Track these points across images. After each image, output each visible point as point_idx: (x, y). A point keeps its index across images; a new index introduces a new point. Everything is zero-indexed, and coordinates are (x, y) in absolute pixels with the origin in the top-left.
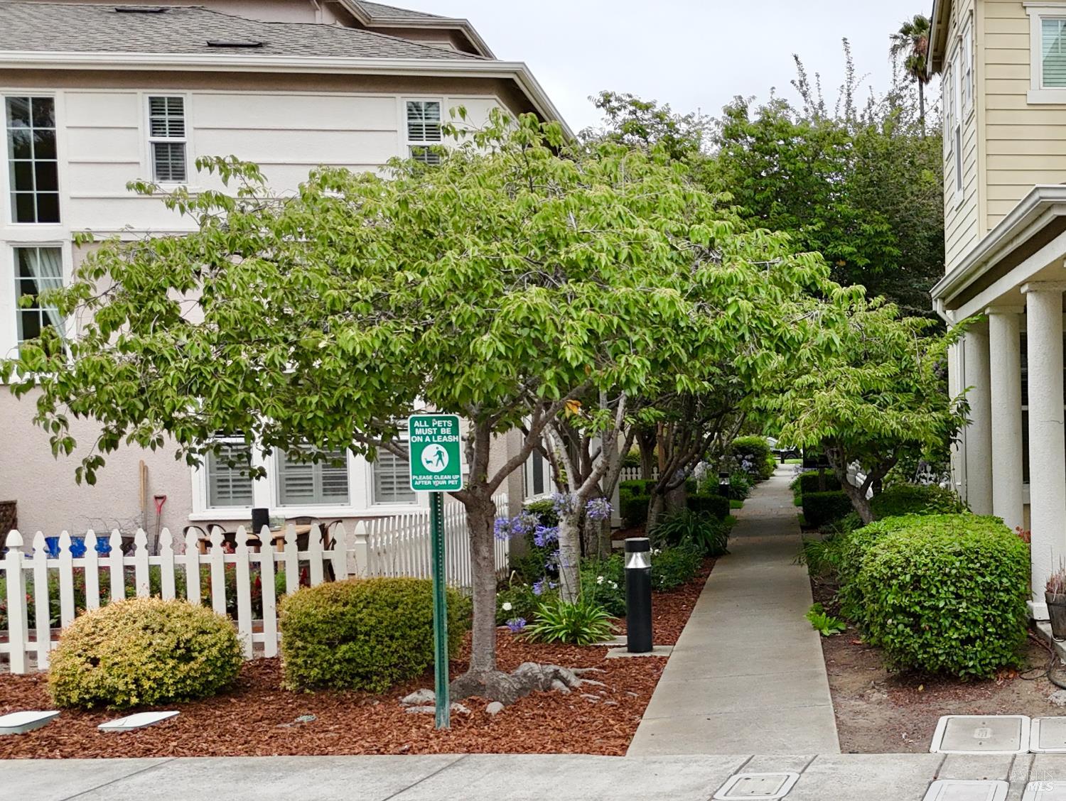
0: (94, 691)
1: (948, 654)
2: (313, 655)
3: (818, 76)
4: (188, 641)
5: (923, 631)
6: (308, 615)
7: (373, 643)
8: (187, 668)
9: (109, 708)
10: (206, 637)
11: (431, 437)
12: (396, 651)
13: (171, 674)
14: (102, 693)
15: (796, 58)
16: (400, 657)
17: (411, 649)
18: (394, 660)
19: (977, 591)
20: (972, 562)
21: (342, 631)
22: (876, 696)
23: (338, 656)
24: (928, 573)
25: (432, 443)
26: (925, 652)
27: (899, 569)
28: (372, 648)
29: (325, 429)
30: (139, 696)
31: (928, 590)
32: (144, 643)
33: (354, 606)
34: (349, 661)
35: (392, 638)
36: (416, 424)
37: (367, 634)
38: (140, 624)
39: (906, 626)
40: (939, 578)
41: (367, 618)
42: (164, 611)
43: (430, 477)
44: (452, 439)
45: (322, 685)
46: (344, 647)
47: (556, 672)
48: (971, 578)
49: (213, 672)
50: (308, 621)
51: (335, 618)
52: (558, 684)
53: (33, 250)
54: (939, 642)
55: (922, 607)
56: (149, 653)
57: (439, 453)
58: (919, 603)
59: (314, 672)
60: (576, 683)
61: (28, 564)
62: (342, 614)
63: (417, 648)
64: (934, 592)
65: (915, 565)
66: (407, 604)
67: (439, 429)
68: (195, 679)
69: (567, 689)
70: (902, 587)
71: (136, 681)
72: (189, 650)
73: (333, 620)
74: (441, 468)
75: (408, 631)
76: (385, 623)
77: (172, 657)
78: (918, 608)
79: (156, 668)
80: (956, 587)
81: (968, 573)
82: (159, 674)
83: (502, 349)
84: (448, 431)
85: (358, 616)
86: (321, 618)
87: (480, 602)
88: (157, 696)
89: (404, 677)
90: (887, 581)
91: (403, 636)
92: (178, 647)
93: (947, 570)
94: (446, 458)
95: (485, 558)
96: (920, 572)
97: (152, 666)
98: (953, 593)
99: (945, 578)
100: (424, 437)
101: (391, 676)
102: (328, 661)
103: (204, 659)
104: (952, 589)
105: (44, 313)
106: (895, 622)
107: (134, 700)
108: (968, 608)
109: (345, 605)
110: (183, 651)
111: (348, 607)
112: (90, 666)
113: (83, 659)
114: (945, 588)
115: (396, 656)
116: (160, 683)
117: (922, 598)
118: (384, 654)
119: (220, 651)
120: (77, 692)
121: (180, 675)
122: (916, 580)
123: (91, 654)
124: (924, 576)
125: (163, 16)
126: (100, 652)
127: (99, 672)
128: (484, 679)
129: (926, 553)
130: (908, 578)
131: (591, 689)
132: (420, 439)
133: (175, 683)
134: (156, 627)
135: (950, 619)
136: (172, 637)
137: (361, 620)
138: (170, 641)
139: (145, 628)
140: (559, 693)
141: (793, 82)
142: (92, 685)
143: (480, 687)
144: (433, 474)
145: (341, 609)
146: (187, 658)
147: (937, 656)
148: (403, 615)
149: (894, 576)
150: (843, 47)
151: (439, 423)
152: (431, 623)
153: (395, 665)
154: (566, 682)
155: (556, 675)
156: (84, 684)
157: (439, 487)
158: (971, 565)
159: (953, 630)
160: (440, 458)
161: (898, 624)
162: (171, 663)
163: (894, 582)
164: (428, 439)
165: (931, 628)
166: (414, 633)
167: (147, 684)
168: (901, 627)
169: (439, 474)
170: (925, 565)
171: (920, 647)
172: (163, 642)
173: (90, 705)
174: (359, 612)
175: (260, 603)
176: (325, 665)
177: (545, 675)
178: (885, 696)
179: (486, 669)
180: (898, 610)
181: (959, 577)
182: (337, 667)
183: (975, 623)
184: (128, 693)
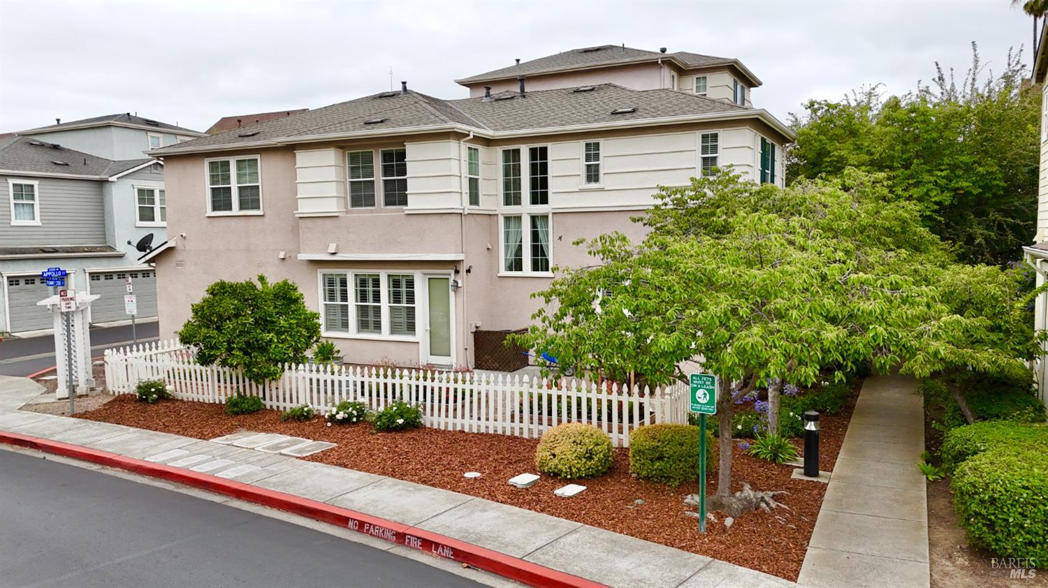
0: (553, 470)
1: (1014, 549)
2: (643, 464)
3: (952, 69)
4: (591, 449)
5: (997, 531)
6: (642, 445)
7: (671, 463)
8: (590, 463)
9: (559, 478)
10: (599, 447)
11: (701, 385)
12: (682, 468)
13: (582, 466)
14: (556, 471)
15: (937, 65)
16: (684, 471)
17: (689, 467)
18: (681, 472)
19: (1039, 514)
20: (1036, 495)
21: (657, 455)
22: (960, 561)
23: (655, 467)
24: (1002, 497)
25: (701, 388)
26: (997, 544)
27: (981, 490)
28: (671, 466)
29: (652, 374)
30: (571, 474)
31: (1001, 508)
32: (573, 450)
33: (663, 443)
34: (661, 470)
35: (680, 461)
36: (694, 378)
37: (669, 458)
38: (572, 440)
39: (984, 525)
40: (1010, 502)
41: (668, 450)
42: (581, 433)
43: (700, 405)
44: (711, 387)
45: (647, 478)
46: (658, 464)
47: (763, 498)
48: (1035, 506)
49: (601, 465)
50: (641, 448)
51: (654, 448)
52: (763, 505)
53: (538, 216)
54: (1008, 540)
55: (996, 517)
56: (575, 455)
57: (705, 394)
58: (994, 514)
59: (644, 473)
60: (773, 505)
61: (531, 390)
62: (657, 446)
63: (692, 467)
64: (1005, 510)
65: (992, 490)
66: (688, 444)
67: (705, 382)
68: (593, 469)
69: (768, 509)
70: (982, 501)
71: (570, 468)
72: (591, 454)
73: (654, 449)
74: (705, 402)
75: (688, 458)
76: (677, 454)
77: (585, 458)
78: (993, 517)
79: (578, 463)
80: (1023, 509)
81: (1032, 501)
82: (579, 466)
83: (737, 361)
84: (709, 383)
85: (665, 449)
86: (647, 447)
87: (724, 461)
88: (578, 475)
89: (685, 480)
90: (972, 496)
91: (685, 461)
92: (587, 453)
93: (1017, 498)
94: (708, 397)
95: (727, 439)
96: (996, 496)
97: (576, 462)
98: (1020, 513)
99: (1015, 503)
100: (698, 385)
101: (679, 479)
102: (650, 469)
103: (597, 459)
104: (1020, 510)
105: (541, 245)
106: (976, 521)
107: (569, 477)
108: (1031, 524)
109: (659, 441)
110: (589, 455)
111: (660, 444)
112: (552, 457)
113: (549, 453)
114: (1014, 509)
115: (682, 470)
116: (579, 470)
117: (997, 512)
118: (676, 469)
119: (604, 455)
120: (547, 468)
121: (587, 467)
122: (993, 501)
123: (553, 451)
124: (999, 499)
125: (593, 93)
126: (557, 451)
127: (556, 461)
128: (725, 501)
129: (1001, 483)
130: (987, 497)
131: (781, 511)
132: (696, 386)
133: (585, 470)
134: (579, 442)
135: (1017, 528)
136: (584, 447)
137: (666, 451)
138: (583, 450)
139: (574, 442)
140: (763, 512)
141: (933, 79)
142: (553, 467)
143: (721, 506)
144: (701, 404)
145: (657, 444)
146: (590, 458)
147: (1006, 549)
148: (686, 450)
149: (976, 493)
150: (971, 47)
151: (705, 379)
152: (698, 455)
153: (682, 475)
154: (768, 504)
155: (762, 499)
156: (550, 465)
157: (704, 411)
158: (1035, 497)
159: (1018, 535)
160: (705, 397)
161: (978, 522)
162: (584, 460)
163: (977, 496)
164: (699, 386)
165: (1002, 531)
166: (691, 460)
167: (574, 470)
168: (980, 525)
169: (704, 404)
170: (1000, 492)
171: (993, 540)
172: (581, 450)
173: (552, 475)
174: (665, 446)
175: (622, 415)
176: (649, 470)
177: (757, 499)
178: (967, 563)
179: (726, 495)
180: (977, 514)
181: (1026, 504)
182: (654, 472)
183: (1037, 533)
184: (566, 473)
